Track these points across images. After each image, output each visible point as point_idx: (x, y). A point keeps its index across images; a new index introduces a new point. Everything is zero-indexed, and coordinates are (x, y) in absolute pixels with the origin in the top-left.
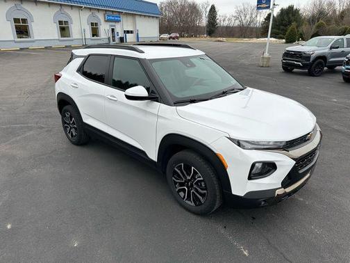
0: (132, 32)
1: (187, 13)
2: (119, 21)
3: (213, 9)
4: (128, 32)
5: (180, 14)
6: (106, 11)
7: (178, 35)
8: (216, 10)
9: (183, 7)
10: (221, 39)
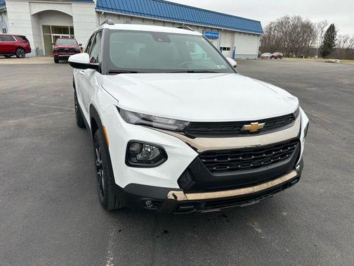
0: (228, 49)
1: (299, 33)
2: (216, 38)
3: (332, 29)
4: (225, 49)
5: (290, 33)
6: (205, 28)
7: (282, 55)
8: (336, 30)
9: (295, 27)
10: (333, 60)
